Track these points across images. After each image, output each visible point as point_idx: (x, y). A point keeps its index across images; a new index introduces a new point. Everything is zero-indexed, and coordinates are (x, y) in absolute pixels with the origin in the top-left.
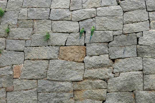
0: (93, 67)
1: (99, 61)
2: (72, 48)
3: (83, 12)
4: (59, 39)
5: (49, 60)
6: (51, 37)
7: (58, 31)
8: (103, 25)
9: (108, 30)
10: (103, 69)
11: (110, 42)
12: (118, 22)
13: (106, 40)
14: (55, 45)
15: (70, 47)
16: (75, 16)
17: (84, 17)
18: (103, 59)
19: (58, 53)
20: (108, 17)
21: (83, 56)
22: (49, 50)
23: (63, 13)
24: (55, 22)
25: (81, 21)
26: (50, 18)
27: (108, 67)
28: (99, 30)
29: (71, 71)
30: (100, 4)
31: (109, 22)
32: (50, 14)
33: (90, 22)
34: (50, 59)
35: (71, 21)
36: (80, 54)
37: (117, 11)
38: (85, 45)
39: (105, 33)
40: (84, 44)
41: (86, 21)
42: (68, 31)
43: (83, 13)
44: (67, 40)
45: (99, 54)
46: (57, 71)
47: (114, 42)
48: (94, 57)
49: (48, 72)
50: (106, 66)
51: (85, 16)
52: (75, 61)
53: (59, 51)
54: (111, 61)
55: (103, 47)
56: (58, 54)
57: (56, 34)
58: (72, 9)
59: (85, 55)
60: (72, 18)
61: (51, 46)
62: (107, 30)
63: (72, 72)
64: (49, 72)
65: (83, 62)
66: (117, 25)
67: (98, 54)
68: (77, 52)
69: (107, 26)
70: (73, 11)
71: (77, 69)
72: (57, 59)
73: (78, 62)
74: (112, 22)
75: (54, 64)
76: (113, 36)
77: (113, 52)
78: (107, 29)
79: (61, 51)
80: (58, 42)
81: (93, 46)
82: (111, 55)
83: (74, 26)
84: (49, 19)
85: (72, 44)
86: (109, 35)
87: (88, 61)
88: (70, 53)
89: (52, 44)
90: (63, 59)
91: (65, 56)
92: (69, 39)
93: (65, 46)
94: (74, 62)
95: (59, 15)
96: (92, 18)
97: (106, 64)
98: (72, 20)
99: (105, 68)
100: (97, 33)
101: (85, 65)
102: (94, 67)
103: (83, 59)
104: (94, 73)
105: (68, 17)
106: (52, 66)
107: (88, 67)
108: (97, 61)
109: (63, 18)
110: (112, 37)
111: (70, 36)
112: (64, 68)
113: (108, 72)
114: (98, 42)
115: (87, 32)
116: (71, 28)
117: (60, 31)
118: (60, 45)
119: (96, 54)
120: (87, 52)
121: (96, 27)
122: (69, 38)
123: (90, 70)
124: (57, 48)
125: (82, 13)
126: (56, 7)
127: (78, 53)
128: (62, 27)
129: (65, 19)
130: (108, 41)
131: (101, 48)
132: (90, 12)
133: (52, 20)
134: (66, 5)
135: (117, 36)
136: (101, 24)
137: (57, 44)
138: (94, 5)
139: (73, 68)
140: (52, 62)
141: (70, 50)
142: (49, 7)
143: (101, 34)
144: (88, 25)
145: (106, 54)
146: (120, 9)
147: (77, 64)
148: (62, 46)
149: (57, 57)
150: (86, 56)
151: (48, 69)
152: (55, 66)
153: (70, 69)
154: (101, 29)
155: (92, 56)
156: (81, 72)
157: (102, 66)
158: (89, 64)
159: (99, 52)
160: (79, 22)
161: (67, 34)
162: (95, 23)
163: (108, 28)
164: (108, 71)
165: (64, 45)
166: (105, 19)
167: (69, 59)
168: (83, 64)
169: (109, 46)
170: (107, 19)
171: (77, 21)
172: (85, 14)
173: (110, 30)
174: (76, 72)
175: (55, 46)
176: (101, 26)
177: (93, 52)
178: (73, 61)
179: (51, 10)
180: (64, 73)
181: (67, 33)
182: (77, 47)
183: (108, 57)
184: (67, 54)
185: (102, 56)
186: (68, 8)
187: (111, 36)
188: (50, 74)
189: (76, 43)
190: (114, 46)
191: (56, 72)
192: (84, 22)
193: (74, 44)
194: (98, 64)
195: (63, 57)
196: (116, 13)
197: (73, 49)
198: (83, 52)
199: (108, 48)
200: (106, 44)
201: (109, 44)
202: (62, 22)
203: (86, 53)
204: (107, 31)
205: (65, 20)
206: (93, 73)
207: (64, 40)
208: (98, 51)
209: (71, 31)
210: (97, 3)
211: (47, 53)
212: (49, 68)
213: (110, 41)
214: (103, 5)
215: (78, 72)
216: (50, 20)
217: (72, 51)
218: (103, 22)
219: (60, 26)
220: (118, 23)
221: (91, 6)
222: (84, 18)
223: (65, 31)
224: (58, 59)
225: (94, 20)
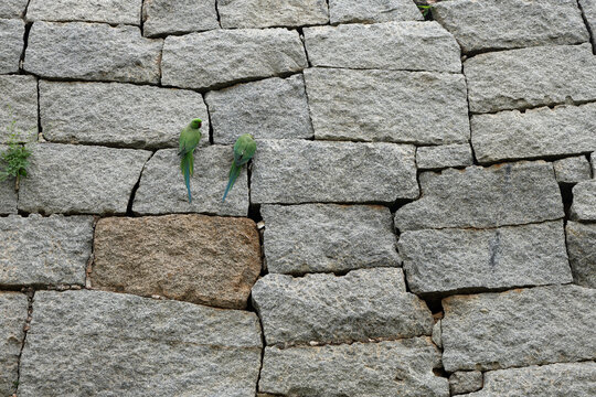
0: (314, 332)
1: (352, 300)
2: (177, 224)
3: (229, 44)
4: (89, 176)
5: (30, 290)
6: (41, 163)
7: (81, 136)
8: (354, 110)
9: (388, 140)
10: (377, 350)
11: (401, 203)
12: (442, 102)
13: (381, 191)
14: (65, 209)
15: (163, 221)
16: (183, 63)
17: (233, 66)
18: (374, 292)
19: (84, 256)
20: (377, 75)
21: (249, 272)
22: (29, 235)
23: (107, 44)
24: (58, 88)
25: (221, 87)
26: (27, 65)
27: (407, 339)
28: (329, 139)
29: (175, 354)
30: (323, 11)
31: (388, 99)
32: (26, 46)
33: (273, 94)
34: (36, 287)
35: (160, 85)
36: (230, 262)
37: (427, 48)
38: (255, 212)
39: (370, 154)
40: (244, 206)
41: (251, 90)
42: (140, 136)
43: (230, 50)
44: (137, 186)
45: (345, 267)
46: (87, 353)
47: (426, 205)
48: (315, 282)
49: (24, 360)
50: (393, 331)
51: (240, 61)
52: (199, 301)
53: (91, 245)
54: (423, 306)
55: (364, 228)
56: (87, 261)
57: (67, 153)
58: (156, 24)
59: (259, 267)
60: (165, 71)
61: (42, 213)
62: (377, 140)
63: (181, 362)
64: (35, 357)
65: (250, 306)
66: (433, 117)
67: (339, 264)
68: (206, 251)
69: (377, 119)
70: (163, 36)
71: (216, 347)
72: (83, 287)
73: (214, 304)
74: (407, 99)
75: (61, 314)
76: (420, 171)
77: (431, 256)
78: (381, 136)
79: (103, 245)
80: (86, 193)
81: (304, 222)
82: (417, 272)
83: (177, 113)
84: (22, 72)
85: (170, 205)
86: (397, 165)
87: (281, 299)
88: (162, 257)
89: (46, 204)
90: (120, 289)
91: (135, 269)
92: (150, 180)
93: (130, 213)
94: (195, 307)
95: (87, 54)
96: (285, 75)
97: (396, 322)
98: (164, 81)
99: (389, 344)
100: (322, 151)
101: (266, 320)
102: (319, 338)
103: (247, 290)
104: (326, 368)
105: (139, 64)
106: (50, 327)
107: (283, 334)
108: (338, 304)
109: (107, 69)
110: (414, 179)
111: (155, 164)
112: (126, 339)
113: (414, 366)
114: (329, 197)
115: (263, 145)
116: (160, 121)
117: (97, 136)
118: (95, 210)
119: (327, 264)
120: (267, 253)
121: (315, 119)
122: (151, 172)
123: (296, 352)
124: (81, 228)
125: (219, 48)
126: (63, 15)
127: (214, 254)
128: (106, 118)
129: (120, 73)
130: (393, 199)
131: (355, 233)
132: (270, 50)
133: (38, 78)
134: (121, 8)
135: (438, 171)
136: (341, 106)
137: (78, 203)
138: (290, 12)
139: (186, 338)
140: (51, 304)
141: (163, 236)
142: (19, 11)
143: (347, 158)
144: (266, 112)
145: (384, 263)
146: (445, 38)
147: (212, 319)
148: (109, 214)
149: (79, 276)
150: (264, 272)
151: (24, 343)
152: (71, 322)
153: (172, 344)
154: (342, 134)
155: (302, 275)
156: (239, 364)
157: (368, 329)
158: (287, 318)
159: (346, 252)
160: (203, 92)
161: (136, 153)
162: (303, 102)
163: (384, 130)
164: (410, 359)
165: (124, 209)
166: (359, 84)
167: (160, 290)
168: (249, 317)
169: (401, 225)
170: (371, 80)
171: (197, 90)
172: (239, 56)
173: (396, 138)
174: (210, 360)
175: (66, 215)
176: (342, 119)
177: (310, 253)
178: (183, 299)
179: (29, 26)
180: (128, 366)
181: (138, 145)
182: (207, 221)
183: (402, 280)
184: (145, 258)
185: (362, 273)
186: (136, 20)
187: (408, 169)
188: (41, 368)
189: (201, 201)
190: (432, 224)
191: (76, 361)
192: (238, 95)
193: (184, 207)
194: (344, 316)
195: (118, 279)
196: (423, 54)
197: (181, 230)
198: (244, 249)
199: (391, 236)
200: (381, 214)
201: (400, 212)
202: (101, 88)
203: (263, 257)
204: (381, 145)
205: (121, 80)
206: (321, 368)
207: (121, 184)
208: (335, 245)
209: (165, 139)
210: (304, 7)
211: (19, 251)
212: (30, 338)
213: (403, 195)
214: (340, 16)
215: (219, 361)
216: (27, 77)
217: (178, 243)
218: (353, 95)
219: (92, 111)
220: (437, 106)
221: (267, 18)
222: (236, 74)
223: (126, 138)
224: (89, 285)
225: (296, 88)
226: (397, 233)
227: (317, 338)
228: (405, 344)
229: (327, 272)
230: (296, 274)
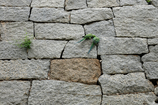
0: (118, 91)
1: (129, 81)
2: (75, 61)
3: (90, 12)
4: (48, 48)
5: (31, 80)
6: (34, 45)
7: (47, 37)
8: (128, 29)
9: (139, 37)
10: (137, 96)
11: (143, 54)
12: (155, 26)
13: (137, 51)
14: (42, 58)
15: (71, 60)
16: (77, 17)
17: (92, 18)
18: (136, 79)
19: (48, 70)
20: (135, 19)
21: (98, 74)
22: (31, 65)
23: (54, 12)
24: (40, 25)
25: (88, 24)
26: (31, 19)
27: (146, 92)
28: (121, 37)
29: (75, 98)
30: (118, 3)
31: (138, 26)
32: (30, 14)
33: (104, 25)
34: (33, 79)
35: (70, 23)
36: (91, 71)
37: (149, 12)
38: (99, 57)
39: (133, 41)
40: (96, 55)
41: (97, 24)
42: (64, 37)
43: (91, 13)
44: (63, 51)
45: (127, 72)
46: (48, 97)
47: (151, 55)
48: (118, 76)
49: (29, 100)
50: (142, 90)
51: (94, 16)
52: (82, 83)
53: (50, 67)
54: (151, 83)
55: (132, 61)
56: (48, 72)
57: (43, 42)
58: (68, 7)
59: (101, 73)
60: (71, 19)
61: (35, 59)
62: (135, 37)
63: (77, 100)
64: (32, 99)
65: (98, 83)
66: (152, 30)
67: (125, 71)
68: (84, 68)
69: (135, 31)
70: (71, 10)
71: (88, 95)
72: (47, 79)
73: (87, 83)
74: (144, 25)
75: (40, 87)
76: (149, 45)
77: (153, 69)
78: (136, 36)
79: (53, 67)
80: (48, 53)
81: (114, 60)
82: (149, 73)
83: (75, 30)
84: (29, 21)
85: (73, 56)
86: (141, 43)
87: (107, 81)
88: (71, 70)
89: (36, 56)
90: (58, 79)
91: (63, 74)
92: (67, 49)
93: (61, 58)
94: (81, 84)
96: (107, 20)
97: (143, 88)
98: (71, 22)
99: (141, 94)
100: (119, 40)
101: (103, 87)
103: (97, 79)
104: (122, 101)
105: (64, 18)
106: (37, 91)
107: (108, 91)
108: (125, 83)
109: (54, 19)
110: (147, 47)
111: (69, 44)
112: (60, 93)
113: (149, 100)
114: (121, 53)
115: (101, 39)
116: (70, 33)
117: (51, 37)
118: (51, 58)
119: (121, 71)
120: (103, 69)
121: (116, 31)
122: (68, 47)
123: (112, 96)
124: (47, 63)
125: (87, 13)
126: (41, 5)
127: (87, 69)
128: (54, 32)
129: (58, 20)
130: (141, 53)
131: (129, 63)
132: (102, 13)
133: (34, 22)
134: (58, 3)
135: (154, 45)
136: (124, 28)
137: (45, 56)
138: (108, 3)
139: (78, 93)
140: (37, 84)
141: (71, 64)
142: (29, 5)
143: (126, 42)
144: (102, 30)
145: (139, 71)
146: (155, 9)
147: (86, 88)
148: (55, 59)
149: (46, 76)
151: (29, 95)
152: (43, 89)
153: (74, 95)
154: (125, 35)
155: (114, 75)
156: (95, 100)
157: (134, 90)
158: (110, 87)
159: (127, 68)
160: (83, 25)
161: (63, 42)
162: (113, 27)
163: (137, 34)
164: (148, 98)
165: (59, 57)
166: (129, 22)
167: (70, 79)
168: (98, 87)
169: (143, 60)
170: (133, 21)
171: (81, 25)
172: (93, 15)
173: (141, 36)
174: (86, 99)
175: (42, 59)
176: (124, 31)
177: (116, 68)
178: (78, 82)
179: (31, 9)
180: (61, 101)
181: (64, 39)
182: (84, 60)
183: (144, 76)
184: (66, 71)
185: (132, 74)
186: (63, 7)
187: (145, 45)
188: (34, 102)
189: (83, 54)
190: (153, 60)
191: (45, 100)
192: (93, 25)
193: (78, 56)
194: (127, 86)
195: (58, 77)
196: (148, 13)
197: (76, 63)
198: (96, 68)
199: (140, 64)
200: (137, 58)
201: (143, 57)
202: (52, 24)
203: (102, 70)
204: (137, 38)
205: (59, 22)
206: (120, 101)
207: (59, 50)
208: (124, 66)
209: (72, 38)
210: (113, 2)
211: (28, 69)
212: (31, 93)
213: (144, 52)
214: (123, 4)
215: (89, 99)
216: (31, 22)
217: (76, 66)
218: (128, 25)
219: (50, 30)
220: (153, 27)
222: (93, 20)
223: (60, 38)
224: (49, 79)
225: (111, 23)
226: (142, 63)
227: (119, 92)
228: (146, 94)
229: (121, 74)
230: (112, 74)
